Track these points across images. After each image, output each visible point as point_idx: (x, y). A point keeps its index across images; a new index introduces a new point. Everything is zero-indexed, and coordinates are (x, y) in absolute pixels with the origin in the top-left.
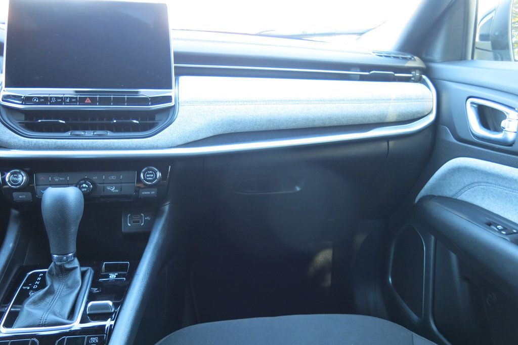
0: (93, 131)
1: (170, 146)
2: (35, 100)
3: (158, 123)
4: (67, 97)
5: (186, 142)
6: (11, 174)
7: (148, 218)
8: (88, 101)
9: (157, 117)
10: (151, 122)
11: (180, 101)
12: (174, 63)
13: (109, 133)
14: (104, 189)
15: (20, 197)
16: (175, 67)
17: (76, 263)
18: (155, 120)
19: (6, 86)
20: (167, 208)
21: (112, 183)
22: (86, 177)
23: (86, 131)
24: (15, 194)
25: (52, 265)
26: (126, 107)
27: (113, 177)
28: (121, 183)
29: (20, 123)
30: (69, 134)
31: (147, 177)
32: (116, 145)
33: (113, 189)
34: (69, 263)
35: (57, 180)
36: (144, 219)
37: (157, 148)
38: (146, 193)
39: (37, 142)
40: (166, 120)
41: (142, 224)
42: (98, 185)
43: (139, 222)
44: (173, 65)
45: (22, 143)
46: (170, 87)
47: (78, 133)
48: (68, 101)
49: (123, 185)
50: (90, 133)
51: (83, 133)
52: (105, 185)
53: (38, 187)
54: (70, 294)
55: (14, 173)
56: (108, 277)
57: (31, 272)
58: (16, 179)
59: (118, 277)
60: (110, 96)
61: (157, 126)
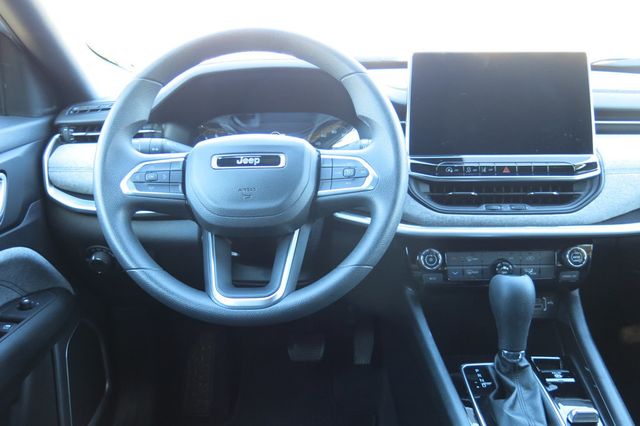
0: (508, 205)
1: (595, 222)
2: (449, 170)
3: (580, 195)
4: (484, 167)
5: (613, 216)
6: (424, 256)
7: (551, 303)
8: (506, 170)
9: (576, 187)
10: (571, 193)
11: (606, 168)
12: (596, 120)
13: (529, 208)
14: (521, 271)
15: (431, 279)
16: (596, 124)
17: (525, 363)
18: (573, 191)
19: (410, 154)
21: (529, 264)
23: (502, 205)
24: (425, 276)
25: (496, 358)
26: (547, 177)
27: (531, 258)
28: (540, 265)
29: (427, 195)
30: (483, 208)
31: (573, 259)
32: (538, 221)
33: (531, 272)
34: (521, 360)
35: (469, 260)
36: (547, 304)
39: (451, 218)
40: (590, 191)
41: (544, 310)
42: (515, 266)
43: (540, 307)
44: (594, 122)
45: (435, 219)
46: (590, 151)
47: (494, 206)
48: (484, 170)
50: (507, 208)
51: (499, 207)
52: (522, 266)
53: (449, 268)
54: (533, 396)
55: (428, 253)
56: (553, 377)
57: (465, 366)
58: (431, 260)
59: (565, 376)
60: (530, 164)
61: (576, 198)
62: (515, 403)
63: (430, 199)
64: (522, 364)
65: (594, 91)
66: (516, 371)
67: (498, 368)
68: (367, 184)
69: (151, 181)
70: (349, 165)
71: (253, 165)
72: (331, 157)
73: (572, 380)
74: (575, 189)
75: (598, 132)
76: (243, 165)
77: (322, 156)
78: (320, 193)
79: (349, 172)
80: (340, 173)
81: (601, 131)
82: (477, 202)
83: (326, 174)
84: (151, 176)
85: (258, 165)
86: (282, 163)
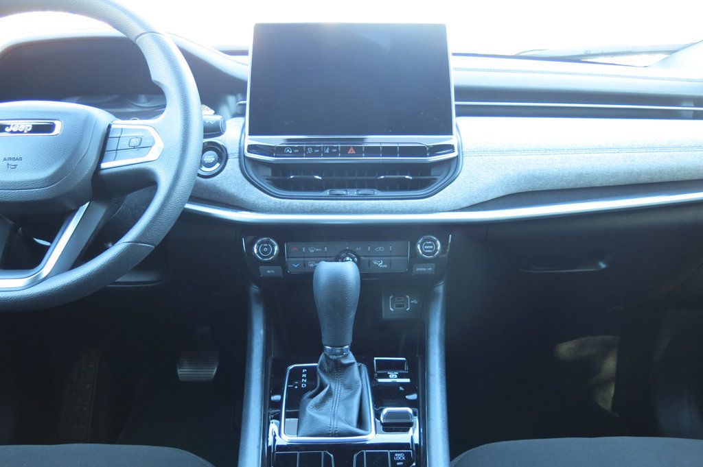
0: (356, 190)
1: (452, 209)
2: (288, 151)
3: (436, 179)
4: (326, 147)
5: (473, 203)
6: (259, 245)
8: (352, 151)
9: (434, 172)
10: (428, 177)
11: (464, 149)
12: (456, 101)
13: (377, 193)
14: (369, 263)
15: (268, 272)
16: (456, 106)
17: (351, 358)
18: (430, 175)
19: (250, 134)
20: (440, 289)
21: (379, 256)
22: (348, 248)
23: (348, 190)
24: (262, 268)
25: (322, 357)
26: (398, 158)
27: (380, 249)
28: (390, 256)
29: (267, 179)
30: (327, 193)
31: (425, 249)
32: (386, 207)
33: (380, 264)
34: (346, 357)
35: (312, 251)
36: (410, 303)
37: (437, 211)
38: (420, 269)
39: (290, 203)
40: (448, 174)
41: (407, 310)
42: (362, 257)
43: (403, 306)
44: (454, 103)
45: (272, 204)
46: (450, 132)
47: (339, 192)
48: (327, 151)
49: (393, 258)
50: (354, 192)
51: (344, 193)
52: (371, 258)
53: (289, 259)
54: (352, 396)
55: (263, 242)
56: (387, 376)
57: (291, 367)
58: (265, 249)
59: (400, 376)
60: (379, 145)
61: (433, 183)
62: (323, 401)
63: (269, 183)
64: (346, 362)
65: (456, 69)
66: (339, 369)
67: (321, 366)
68: (153, 155)
70: (137, 134)
71: (23, 132)
72: (120, 127)
73: (408, 380)
74: (432, 174)
75: (458, 115)
76: (12, 132)
77: (113, 126)
78: (103, 165)
79: (135, 142)
80: (127, 143)
81: (462, 112)
82: (319, 187)
83: (112, 144)
85: (29, 132)
86: (57, 131)
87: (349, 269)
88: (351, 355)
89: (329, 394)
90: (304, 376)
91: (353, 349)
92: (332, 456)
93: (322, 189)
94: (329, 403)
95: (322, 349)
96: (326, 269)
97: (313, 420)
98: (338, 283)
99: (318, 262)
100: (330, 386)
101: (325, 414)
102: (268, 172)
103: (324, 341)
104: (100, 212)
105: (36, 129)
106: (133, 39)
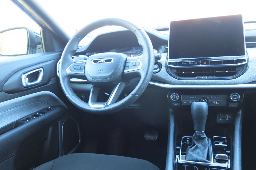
0: (207, 77)
1: (245, 83)
2: (182, 64)
3: (238, 72)
4: (196, 62)
5: (253, 81)
6: (172, 95)
7: (230, 117)
8: (205, 63)
9: (237, 69)
11: (249, 61)
12: (246, 42)
13: (215, 77)
14: (212, 102)
15: (176, 104)
16: (246, 44)
17: (205, 136)
18: (236, 70)
19: (169, 58)
20: (240, 112)
21: (216, 100)
22: (204, 97)
23: (204, 76)
24: (173, 103)
25: (194, 135)
26: (223, 65)
27: (216, 97)
28: (220, 100)
29: (175, 73)
30: (196, 78)
31: (234, 98)
32: (218, 82)
33: (216, 103)
34: (203, 135)
35: (191, 98)
36: (228, 117)
37: (238, 84)
38: (232, 105)
39: (183, 81)
40: (242, 70)
41: (227, 120)
42: (209, 100)
43: (225, 118)
44: (245, 43)
45: (177, 82)
46: (244, 54)
47: (200, 77)
48: (196, 63)
49: (221, 101)
51: (202, 77)
52: (212, 101)
53: (183, 100)
54: (205, 149)
55: (174, 95)
56: (219, 143)
57: (183, 137)
58: (175, 97)
59: (223, 143)
60: (215, 60)
61: (237, 73)
62: (195, 149)
63: (176, 75)
64: (203, 137)
65: (246, 30)
66: (200, 139)
67: (194, 138)
68: (139, 67)
69: (75, 69)
70: (135, 61)
71: (103, 62)
73: (226, 145)
74: (237, 70)
75: (247, 47)
76: (100, 62)
77: (127, 59)
78: (125, 71)
79: (134, 64)
80: (131, 64)
81: (248, 46)
82: (193, 76)
83: (127, 65)
84: (75, 67)
85: (104, 62)
86: (112, 61)
87: (204, 104)
88: (205, 134)
89: (197, 147)
90: (188, 140)
91: (206, 132)
92: (197, 168)
93: (194, 76)
94: (197, 150)
95: (194, 132)
96: (196, 104)
97: (191, 155)
98: (200, 109)
99: (193, 102)
100: (197, 145)
101: (195, 154)
102: (175, 71)
103: (195, 129)
104: (124, 85)
105: (107, 61)
106: (133, 32)
